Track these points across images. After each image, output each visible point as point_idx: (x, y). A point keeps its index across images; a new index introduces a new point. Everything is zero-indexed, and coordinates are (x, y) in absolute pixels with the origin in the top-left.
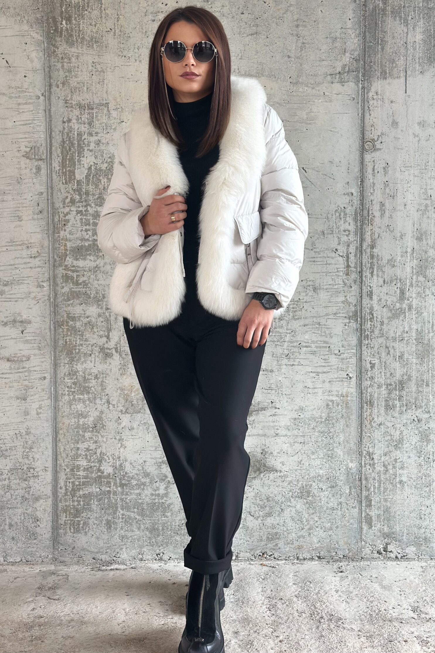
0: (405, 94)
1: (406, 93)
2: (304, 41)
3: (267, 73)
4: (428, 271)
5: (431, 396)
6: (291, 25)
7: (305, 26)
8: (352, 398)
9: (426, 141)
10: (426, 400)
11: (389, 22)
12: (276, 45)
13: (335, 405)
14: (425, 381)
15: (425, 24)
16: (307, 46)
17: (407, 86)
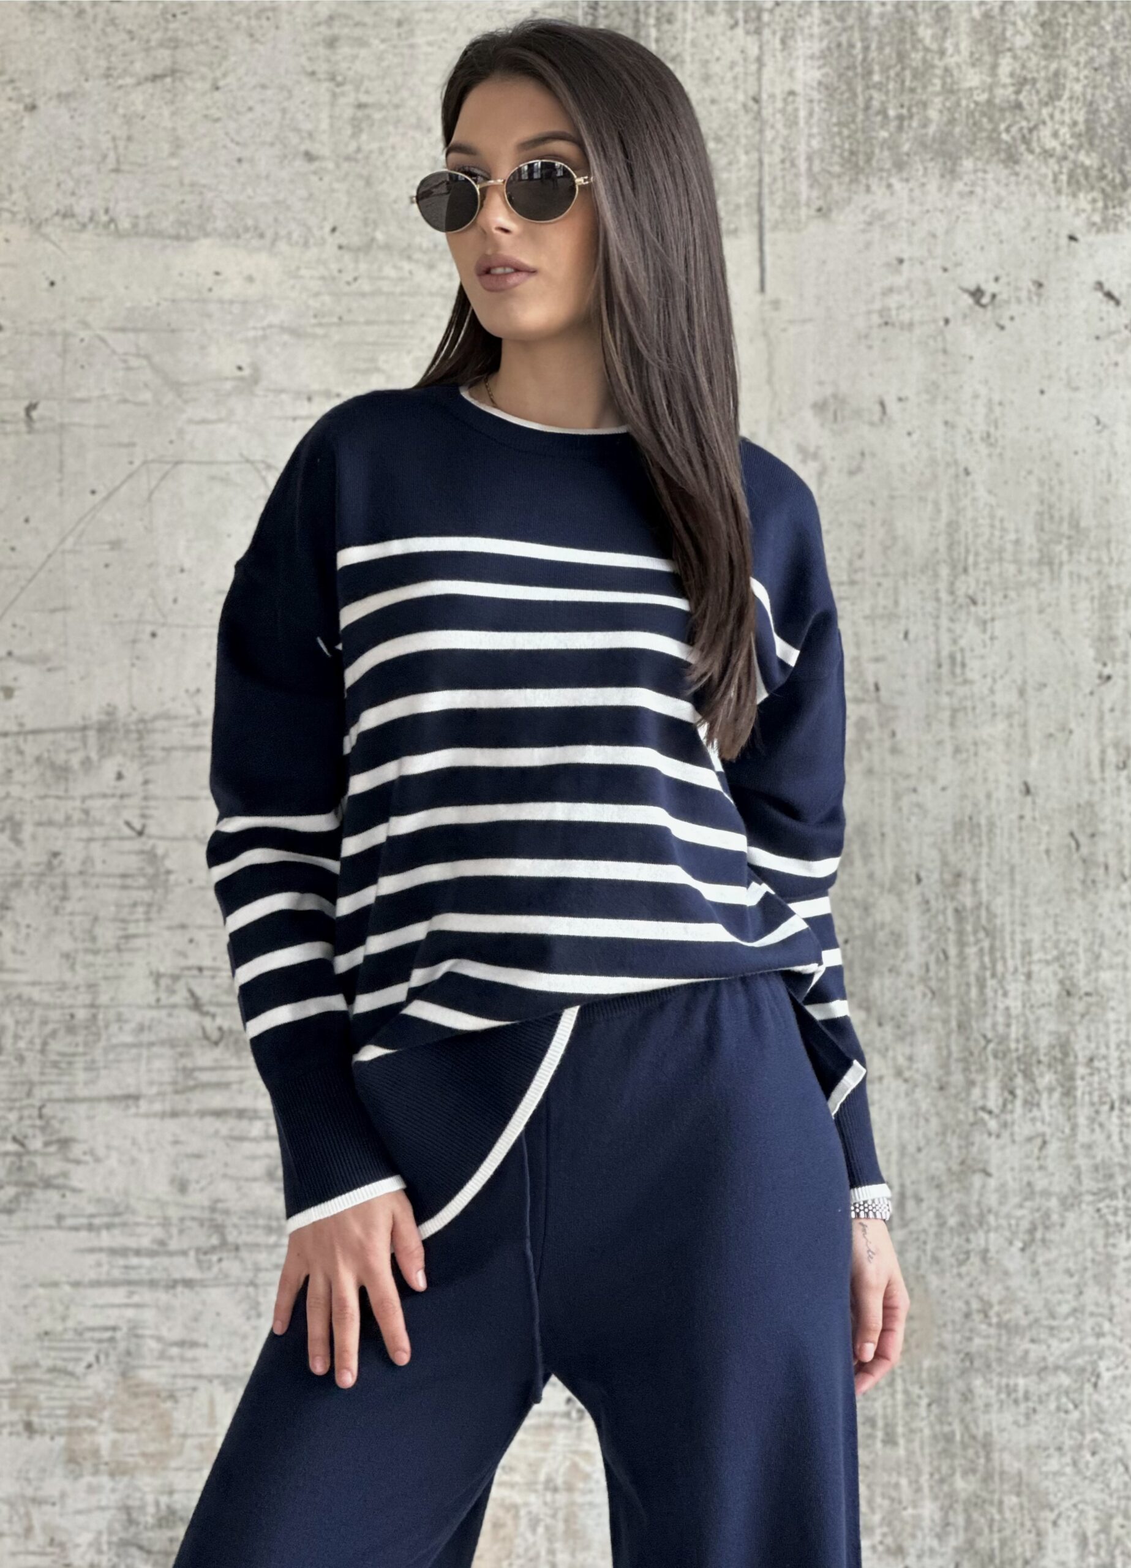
0: (758, 298)
1: (762, 288)
2: (364, 98)
3: (220, 224)
4: (876, 983)
5: (904, 1482)
6: (306, 39)
7: (362, 43)
8: (589, 1498)
9: (852, 473)
10: (886, 1503)
11: (689, 17)
12: (250, 115)
13: (524, 1522)
14: (880, 1423)
15: (827, 22)
16: (377, 116)
17: (769, 260)
